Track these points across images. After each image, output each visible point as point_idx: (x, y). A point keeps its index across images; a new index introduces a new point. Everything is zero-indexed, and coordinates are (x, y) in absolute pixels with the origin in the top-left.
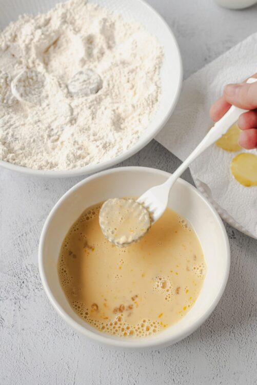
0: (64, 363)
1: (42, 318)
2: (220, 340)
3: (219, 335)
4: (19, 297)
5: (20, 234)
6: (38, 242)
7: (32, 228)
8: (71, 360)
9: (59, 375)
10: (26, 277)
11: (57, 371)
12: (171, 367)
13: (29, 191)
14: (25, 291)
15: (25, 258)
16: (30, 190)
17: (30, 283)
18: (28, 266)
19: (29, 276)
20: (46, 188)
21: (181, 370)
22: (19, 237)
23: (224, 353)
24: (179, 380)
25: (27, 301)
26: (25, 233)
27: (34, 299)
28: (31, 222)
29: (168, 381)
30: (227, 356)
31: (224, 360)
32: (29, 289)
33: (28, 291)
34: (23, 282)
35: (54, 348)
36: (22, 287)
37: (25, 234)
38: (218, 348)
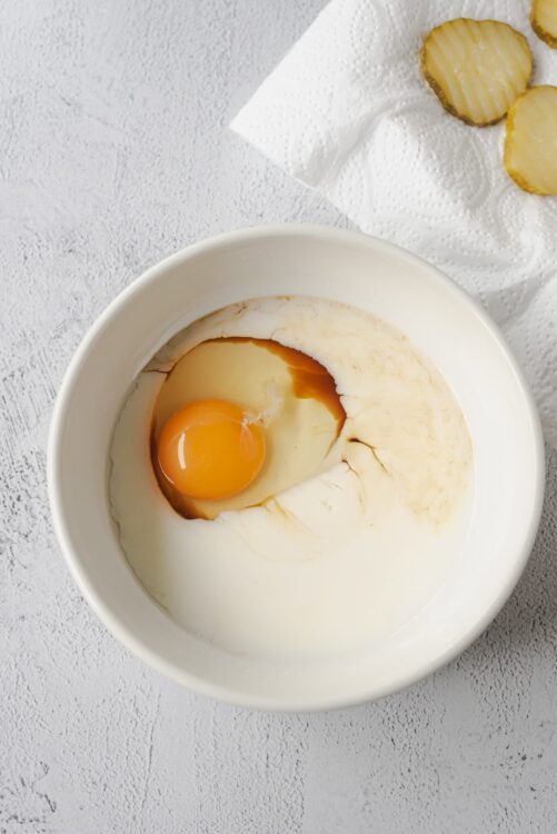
0: (127, 701)
1: (69, 590)
2: (508, 643)
3: (508, 630)
4: (9, 536)
5: (6, 374)
6: (54, 394)
7: (37, 358)
8: (143, 692)
9: (113, 729)
10: (24, 486)
11: (109, 719)
12: (388, 709)
13: (26, 258)
14: (23, 520)
15: (20, 436)
16: (29, 255)
17: (34, 501)
18: (28, 455)
19: (33, 482)
20: (66, 248)
21: (410, 716)
22: (5, 379)
23: (517, 674)
24: (406, 741)
25: (30, 545)
26: (20, 370)
27: (48, 541)
28: (32, 341)
29: (379, 743)
30: (526, 682)
31: (518, 691)
32: (34, 517)
33: (30, 520)
34: (19, 499)
35: (100, 662)
36: (15, 510)
37: (17, 374)
38: (504, 662)
